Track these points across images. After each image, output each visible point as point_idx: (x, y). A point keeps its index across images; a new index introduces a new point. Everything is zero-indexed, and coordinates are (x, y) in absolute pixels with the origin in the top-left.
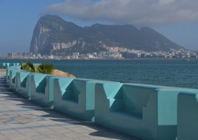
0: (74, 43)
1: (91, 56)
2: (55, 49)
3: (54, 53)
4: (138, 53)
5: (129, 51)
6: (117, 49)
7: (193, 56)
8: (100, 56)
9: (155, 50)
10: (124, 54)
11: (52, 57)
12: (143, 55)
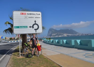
0: (56, 34)
1: (60, 36)
2: (52, 35)
3: (52, 36)
4: (70, 35)
5: (68, 35)
6: (65, 34)
7: (81, 35)
8: (62, 36)
9: (74, 34)
10: (67, 35)
11: (52, 37)
12: (71, 35)
